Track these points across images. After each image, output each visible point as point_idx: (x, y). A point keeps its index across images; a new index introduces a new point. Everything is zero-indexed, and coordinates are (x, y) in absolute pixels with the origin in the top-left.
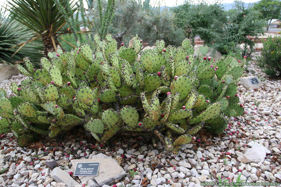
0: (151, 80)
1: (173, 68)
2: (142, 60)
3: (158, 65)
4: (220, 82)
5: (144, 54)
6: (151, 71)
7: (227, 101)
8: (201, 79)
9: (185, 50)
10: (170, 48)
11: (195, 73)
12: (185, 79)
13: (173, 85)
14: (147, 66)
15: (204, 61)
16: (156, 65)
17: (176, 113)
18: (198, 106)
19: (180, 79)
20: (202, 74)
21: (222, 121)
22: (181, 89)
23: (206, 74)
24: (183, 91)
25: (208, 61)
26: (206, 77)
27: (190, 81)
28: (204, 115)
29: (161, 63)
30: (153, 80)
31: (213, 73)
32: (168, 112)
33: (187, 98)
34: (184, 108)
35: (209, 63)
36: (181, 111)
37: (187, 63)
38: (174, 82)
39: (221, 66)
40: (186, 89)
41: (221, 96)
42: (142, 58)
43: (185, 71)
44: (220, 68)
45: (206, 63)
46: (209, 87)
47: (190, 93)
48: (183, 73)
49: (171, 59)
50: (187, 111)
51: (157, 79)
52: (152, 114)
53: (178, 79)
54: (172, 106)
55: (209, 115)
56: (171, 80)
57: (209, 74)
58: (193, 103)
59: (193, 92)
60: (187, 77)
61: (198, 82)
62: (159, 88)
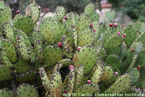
0: (52, 52)
1: (75, 37)
2: (41, 30)
3: (59, 34)
4: (129, 51)
5: (43, 23)
6: (51, 42)
7: (138, 72)
8: (108, 48)
9: (88, 16)
10: (71, 15)
11: (101, 42)
12: (89, 50)
13: (76, 57)
14: (46, 36)
15: (110, 29)
16: (56, 35)
17: (81, 89)
18: (106, 79)
19: (83, 50)
20: (109, 43)
22: (85, 61)
23: (113, 42)
24: (87, 63)
25: (114, 28)
26: (113, 46)
27: (94, 52)
28: (112, 89)
29: (62, 33)
30: (54, 53)
31: (120, 42)
32: (71, 88)
33: (93, 71)
34: (89, 83)
35: (116, 30)
36: (86, 86)
37: (91, 32)
38: (77, 53)
39: (129, 33)
40: (91, 61)
41: (131, 66)
42: (40, 27)
43: (89, 40)
44: (128, 35)
45: (112, 30)
46: (117, 56)
47: (95, 65)
48: (87, 43)
49: (72, 28)
50: (93, 86)
51: (58, 51)
52: (53, 92)
53: (81, 50)
54: (76, 81)
55: (118, 89)
56: (74, 52)
57: (116, 42)
58: (99, 76)
59: (99, 64)
60: (91, 47)
61: (105, 52)
62: (61, 61)
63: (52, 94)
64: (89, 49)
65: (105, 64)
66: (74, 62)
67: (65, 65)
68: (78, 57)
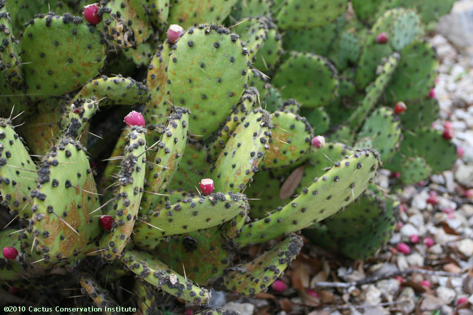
0: (57, 44)
8: (290, 28)
12: (217, 46)
13: (160, 70)
18: (275, 161)
19: (191, 45)
20: (297, 7)
21: (375, 211)
22: (196, 90)
23: (312, 7)
24: (204, 97)
26: (310, 19)
27: (237, 55)
28: (299, 207)
30: (65, 46)
32: (125, 217)
33: (227, 131)
34: (206, 191)
36: (193, 205)
38: (164, 54)
40: (221, 90)
41: (369, 99)
46: (322, 62)
47: (238, 107)
50: (223, 204)
51: (85, 42)
52: (46, 235)
53: (181, 43)
54: (151, 180)
55: (322, 208)
56: (156, 41)
57: (325, 7)
58: (251, 161)
59: (252, 103)
60: (224, 35)
61: (279, 46)
62: (94, 81)
63: (42, 242)
64: (214, 41)
65: (278, 94)
66: (153, 91)
67: (113, 102)
68: (166, 70)
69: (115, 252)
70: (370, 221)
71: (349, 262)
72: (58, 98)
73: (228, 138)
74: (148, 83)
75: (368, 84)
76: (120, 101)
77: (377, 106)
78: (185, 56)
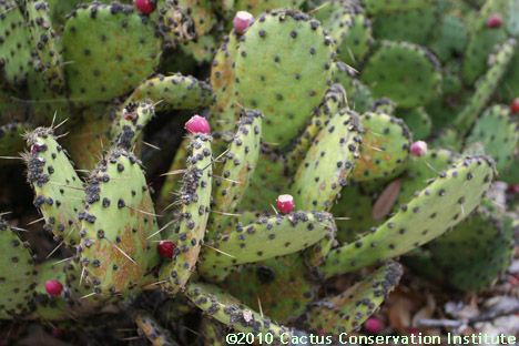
0: (104, 39)
8: (381, 12)
12: (294, 35)
13: (226, 66)
17: (242, 238)
18: (366, 173)
19: (262, 35)
21: (490, 232)
22: (269, 89)
24: (280, 98)
27: (318, 46)
30: (114, 41)
32: (189, 242)
33: (308, 137)
34: (285, 210)
36: (270, 227)
38: (230, 47)
40: (300, 89)
46: (421, 52)
47: (320, 108)
50: (306, 224)
51: (137, 35)
52: (96, 264)
53: (251, 34)
54: (219, 197)
55: (425, 228)
56: (220, 32)
58: (338, 173)
59: (337, 104)
60: (302, 22)
61: (367, 35)
62: (148, 82)
63: (92, 273)
64: (290, 29)
65: (368, 92)
66: (218, 92)
67: (171, 106)
68: (234, 66)
69: (177, 284)
70: (483, 244)
71: (458, 295)
72: (107, 103)
73: (309, 146)
74: (213, 82)
75: (477, 78)
76: (179, 104)
77: (489, 104)
78: (255, 49)
